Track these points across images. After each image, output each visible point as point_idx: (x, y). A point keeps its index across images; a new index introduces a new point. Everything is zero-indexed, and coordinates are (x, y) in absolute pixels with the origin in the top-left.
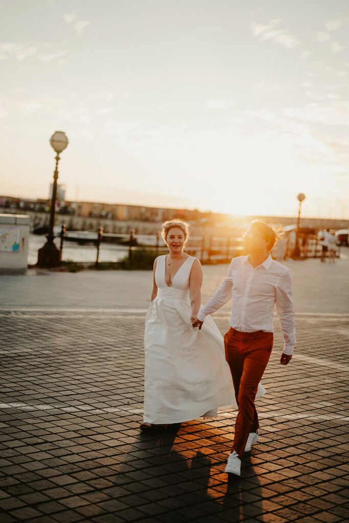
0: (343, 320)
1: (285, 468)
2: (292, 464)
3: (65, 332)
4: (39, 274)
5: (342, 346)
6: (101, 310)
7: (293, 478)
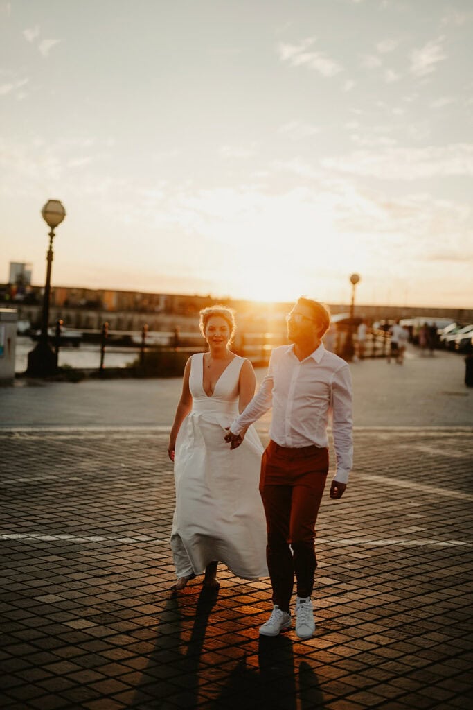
0: (422, 434)
1: (384, 593)
2: (391, 589)
3: (89, 455)
4: (30, 385)
5: (424, 465)
6: (124, 429)
7: (394, 602)
